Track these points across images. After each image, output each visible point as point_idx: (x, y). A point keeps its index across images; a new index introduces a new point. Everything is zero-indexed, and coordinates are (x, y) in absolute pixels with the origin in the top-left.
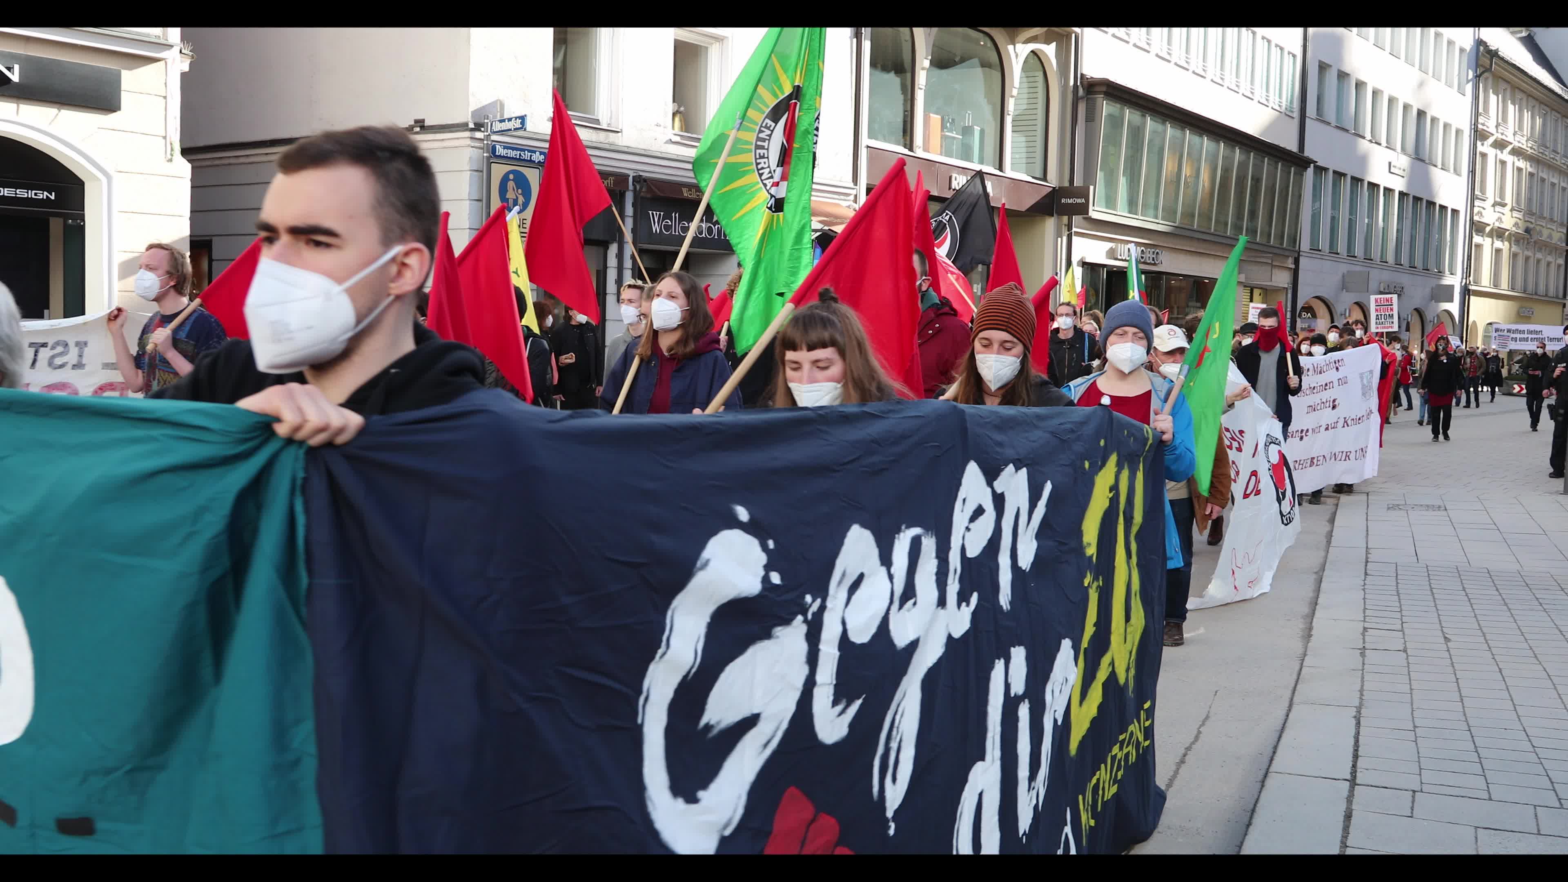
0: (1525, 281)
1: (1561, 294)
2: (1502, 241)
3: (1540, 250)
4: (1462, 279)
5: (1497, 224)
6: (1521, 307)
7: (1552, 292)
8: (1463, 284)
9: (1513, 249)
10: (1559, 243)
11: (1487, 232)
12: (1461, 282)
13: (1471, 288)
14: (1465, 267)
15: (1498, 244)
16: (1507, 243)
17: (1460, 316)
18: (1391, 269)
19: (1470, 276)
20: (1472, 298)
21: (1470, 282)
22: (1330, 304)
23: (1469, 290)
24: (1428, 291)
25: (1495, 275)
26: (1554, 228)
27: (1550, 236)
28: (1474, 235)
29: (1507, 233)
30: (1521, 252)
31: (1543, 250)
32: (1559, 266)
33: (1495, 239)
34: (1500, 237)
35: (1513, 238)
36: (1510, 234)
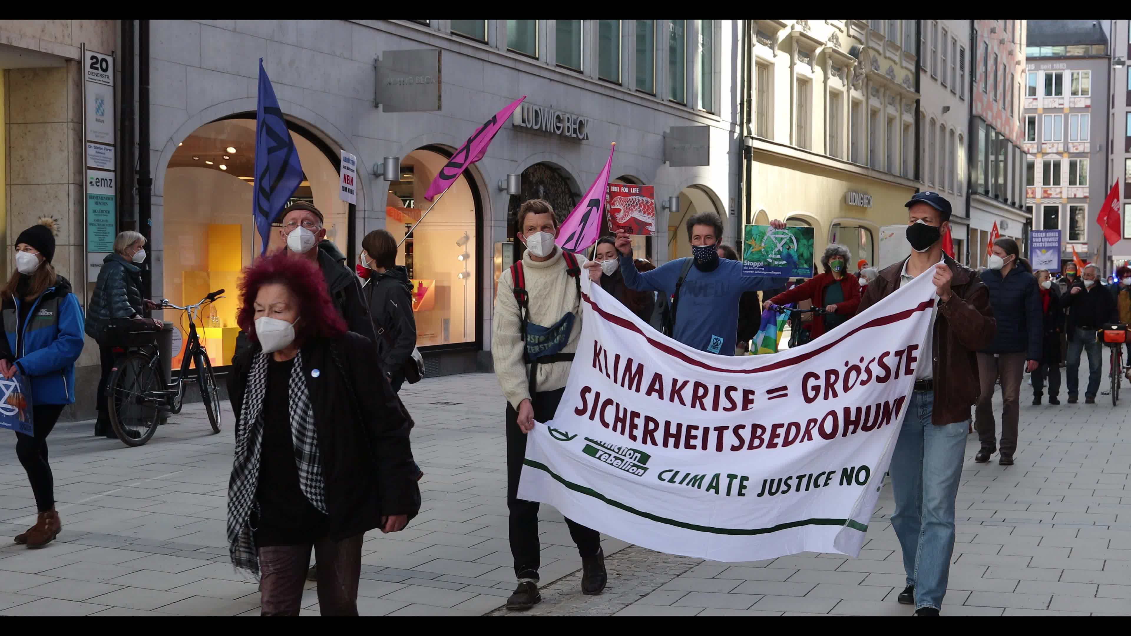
0: (854, 144)
1: (911, 174)
2: (810, 64)
3: (876, 93)
4: (733, 124)
5: (830, 45)
6: (850, 190)
7: (897, 169)
8: (736, 135)
9: (830, 83)
10: (905, 86)
11: (780, 40)
12: (732, 132)
13: (751, 143)
14: (739, 101)
15: (802, 68)
16: (818, 70)
17: (731, 199)
18: (588, 86)
19: (749, 121)
20: (755, 164)
21: (749, 132)
22: (328, 142)
23: (749, 148)
24: (654, 140)
25: (800, 127)
26: (897, 59)
27: (891, 71)
28: (754, 39)
29: (819, 50)
30: (845, 89)
31: (881, 94)
32: (906, 127)
33: (796, 56)
34: (807, 55)
35: (830, 63)
36: (823, 52)
